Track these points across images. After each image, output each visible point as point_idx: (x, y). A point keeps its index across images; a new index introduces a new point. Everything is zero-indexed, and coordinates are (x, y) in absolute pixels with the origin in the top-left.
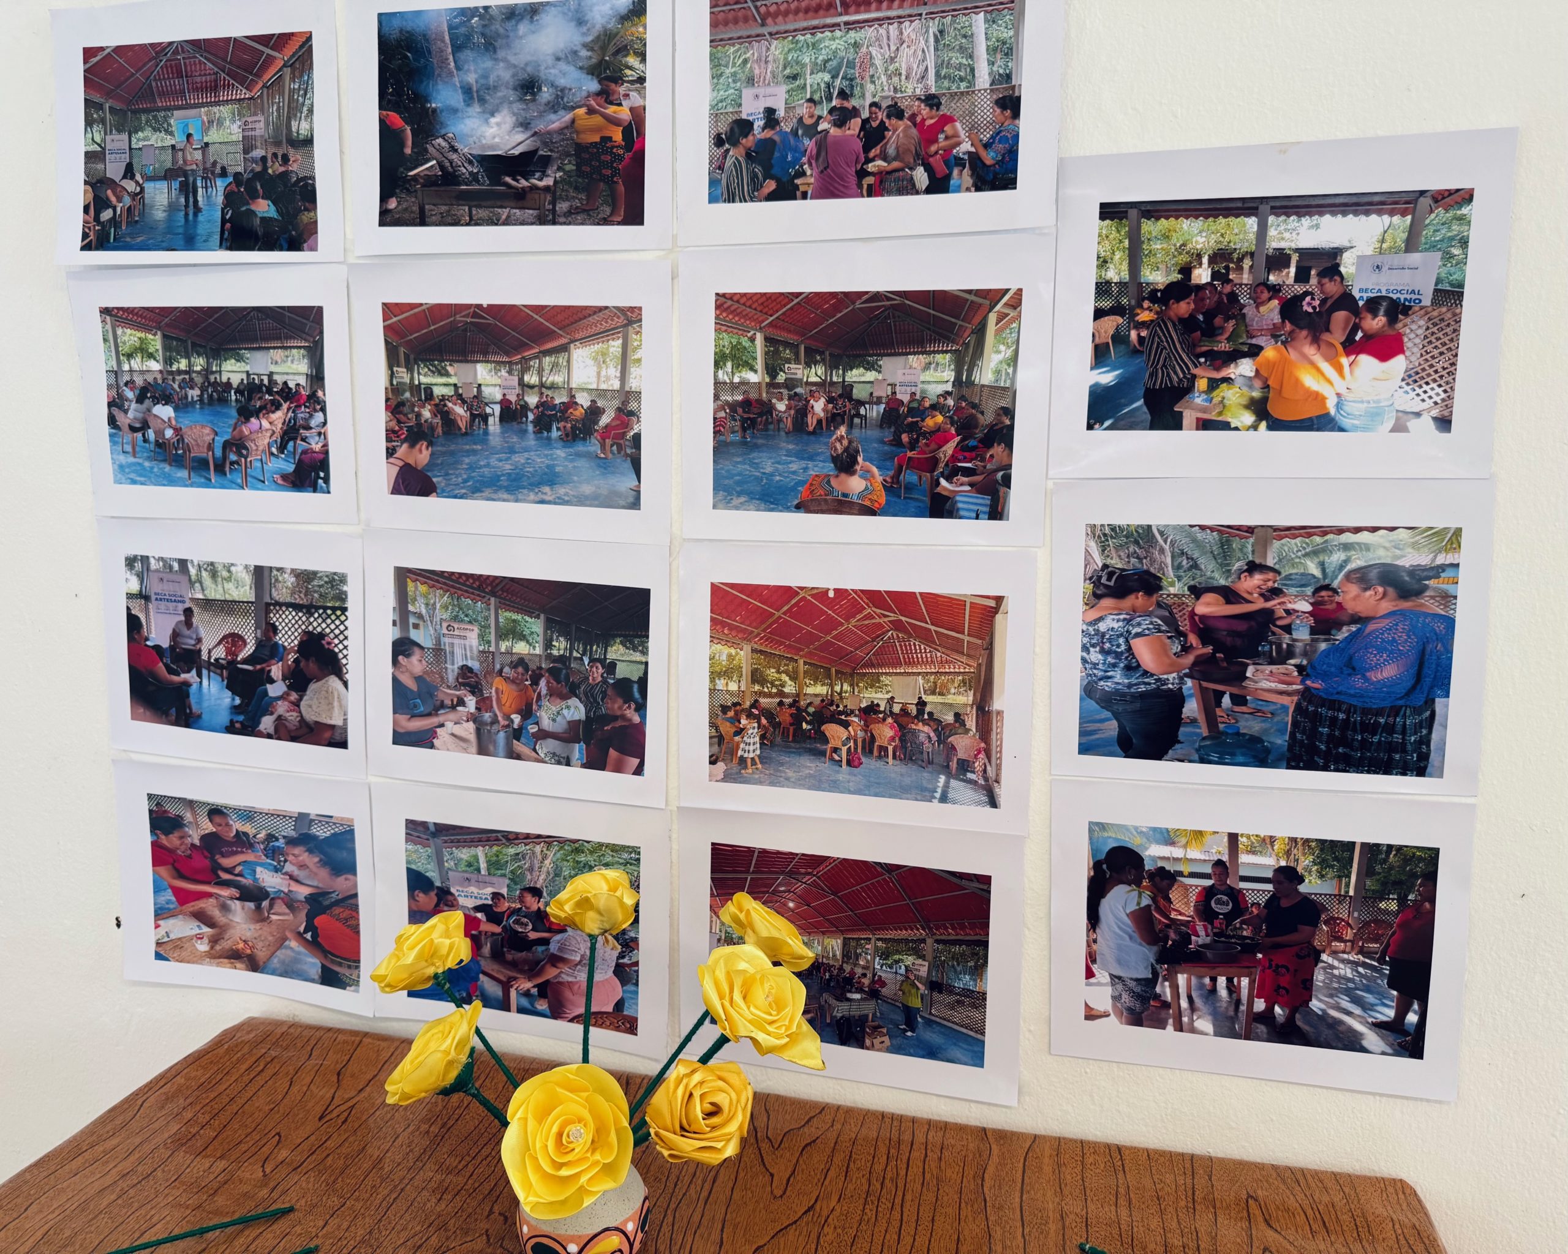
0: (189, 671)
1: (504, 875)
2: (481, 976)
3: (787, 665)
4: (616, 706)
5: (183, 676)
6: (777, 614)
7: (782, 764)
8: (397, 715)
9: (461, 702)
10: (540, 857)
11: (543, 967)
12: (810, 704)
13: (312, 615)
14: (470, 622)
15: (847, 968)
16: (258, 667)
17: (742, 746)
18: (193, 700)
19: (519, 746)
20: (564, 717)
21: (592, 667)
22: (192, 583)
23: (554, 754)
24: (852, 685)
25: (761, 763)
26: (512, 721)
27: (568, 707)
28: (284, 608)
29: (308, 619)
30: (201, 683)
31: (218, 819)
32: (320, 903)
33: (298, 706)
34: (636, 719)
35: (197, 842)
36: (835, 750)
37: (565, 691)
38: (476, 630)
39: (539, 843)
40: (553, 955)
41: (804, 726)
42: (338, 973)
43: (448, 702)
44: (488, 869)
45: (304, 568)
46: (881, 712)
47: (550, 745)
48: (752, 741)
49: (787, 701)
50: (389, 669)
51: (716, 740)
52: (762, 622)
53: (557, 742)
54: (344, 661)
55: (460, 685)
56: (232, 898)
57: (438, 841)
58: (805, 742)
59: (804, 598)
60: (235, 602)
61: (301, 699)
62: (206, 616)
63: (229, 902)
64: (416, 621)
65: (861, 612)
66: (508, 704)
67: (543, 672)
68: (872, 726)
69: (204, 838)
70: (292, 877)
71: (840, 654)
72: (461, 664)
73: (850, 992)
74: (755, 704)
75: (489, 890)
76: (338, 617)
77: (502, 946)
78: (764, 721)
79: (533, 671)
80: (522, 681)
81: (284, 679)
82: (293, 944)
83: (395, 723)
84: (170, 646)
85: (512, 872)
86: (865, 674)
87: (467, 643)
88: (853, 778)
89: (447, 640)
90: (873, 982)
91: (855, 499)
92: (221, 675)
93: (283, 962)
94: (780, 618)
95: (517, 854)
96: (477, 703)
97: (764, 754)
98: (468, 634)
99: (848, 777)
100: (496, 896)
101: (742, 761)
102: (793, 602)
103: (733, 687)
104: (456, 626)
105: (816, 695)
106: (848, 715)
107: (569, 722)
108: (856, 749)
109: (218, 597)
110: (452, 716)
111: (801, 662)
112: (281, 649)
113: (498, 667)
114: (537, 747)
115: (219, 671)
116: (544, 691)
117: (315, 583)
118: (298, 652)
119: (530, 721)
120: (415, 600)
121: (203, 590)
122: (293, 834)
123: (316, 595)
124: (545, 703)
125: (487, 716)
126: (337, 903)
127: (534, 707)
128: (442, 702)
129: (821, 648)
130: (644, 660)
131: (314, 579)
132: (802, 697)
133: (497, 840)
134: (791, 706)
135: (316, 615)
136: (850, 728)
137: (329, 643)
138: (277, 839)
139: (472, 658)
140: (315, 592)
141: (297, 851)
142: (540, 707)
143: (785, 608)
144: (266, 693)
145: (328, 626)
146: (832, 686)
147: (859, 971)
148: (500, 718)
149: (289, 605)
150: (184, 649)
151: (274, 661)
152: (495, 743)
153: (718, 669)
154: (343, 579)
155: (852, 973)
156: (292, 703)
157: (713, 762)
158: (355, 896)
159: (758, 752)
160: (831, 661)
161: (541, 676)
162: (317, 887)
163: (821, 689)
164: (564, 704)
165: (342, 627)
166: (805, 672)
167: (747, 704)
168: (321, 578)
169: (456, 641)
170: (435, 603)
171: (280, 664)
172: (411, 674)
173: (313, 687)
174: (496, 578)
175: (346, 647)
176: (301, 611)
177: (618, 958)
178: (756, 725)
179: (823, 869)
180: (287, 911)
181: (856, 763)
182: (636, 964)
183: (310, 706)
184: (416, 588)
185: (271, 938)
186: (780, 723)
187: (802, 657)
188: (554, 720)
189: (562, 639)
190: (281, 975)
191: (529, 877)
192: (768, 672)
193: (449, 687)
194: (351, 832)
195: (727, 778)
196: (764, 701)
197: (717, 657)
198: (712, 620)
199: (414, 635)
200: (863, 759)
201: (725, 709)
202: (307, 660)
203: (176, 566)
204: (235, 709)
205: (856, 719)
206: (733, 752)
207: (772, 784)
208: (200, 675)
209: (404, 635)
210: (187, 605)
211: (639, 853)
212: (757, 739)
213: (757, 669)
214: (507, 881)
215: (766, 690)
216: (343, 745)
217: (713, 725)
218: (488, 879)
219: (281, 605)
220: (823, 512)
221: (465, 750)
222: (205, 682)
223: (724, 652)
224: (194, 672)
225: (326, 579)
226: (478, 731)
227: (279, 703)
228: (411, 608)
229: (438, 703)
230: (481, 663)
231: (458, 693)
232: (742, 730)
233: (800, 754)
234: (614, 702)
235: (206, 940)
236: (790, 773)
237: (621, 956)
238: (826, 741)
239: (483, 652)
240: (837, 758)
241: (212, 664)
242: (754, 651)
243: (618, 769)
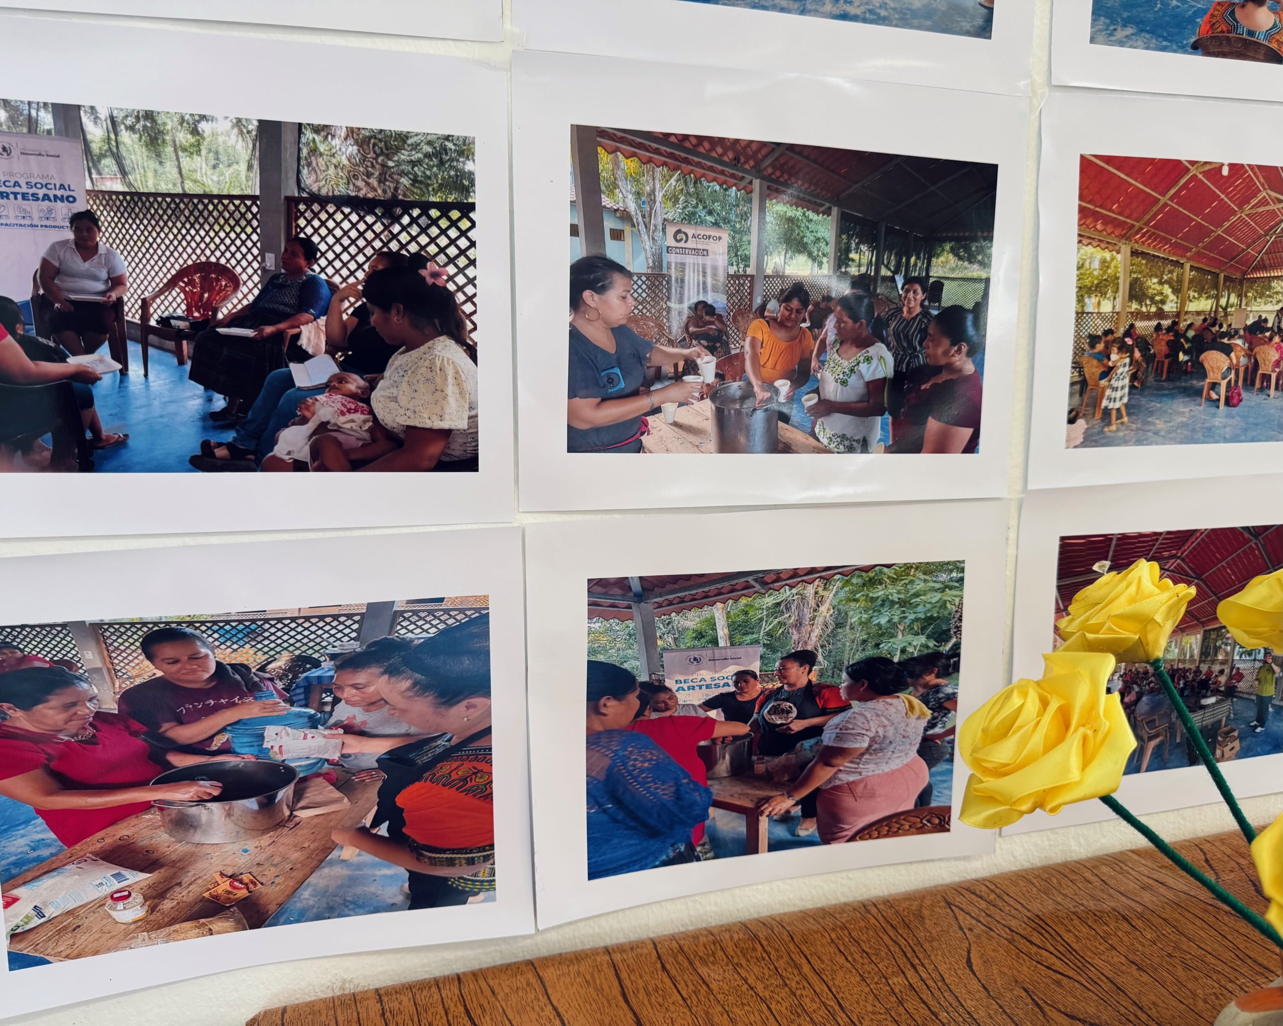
0: (90, 349)
1: (757, 642)
2: (712, 811)
3: (1171, 272)
4: (940, 351)
5: (75, 362)
6: (1163, 200)
7: (1152, 413)
8: (577, 400)
9: (691, 367)
10: (812, 603)
11: (812, 770)
12: (1190, 326)
13: (397, 219)
14: (716, 224)
15: (1204, 668)
16: (269, 330)
17: (1108, 392)
18: (103, 410)
19: (786, 431)
20: (861, 376)
21: (907, 291)
22: (92, 159)
23: (843, 437)
24: (1240, 296)
25: (1129, 414)
26: (776, 391)
27: (868, 360)
28: (331, 208)
29: (386, 227)
30: (124, 372)
31: (168, 651)
32: (412, 763)
33: (367, 401)
34: (969, 368)
35: (111, 706)
36: (1214, 386)
37: (867, 332)
38: (726, 237)
39: (810, 582)
40: (828, 748)
41: (1182, 357)
42: (446, 879)
43: (668, 369)
44: (731, 637)
45: (376, 125)
46: (1268, 329)
47: (839, 423)
48: (1120, 384)
49: (1166, 323)
50: (564, 316)
51: (1077, 387)
52: (1145, 213)
53: (847, 418)
54: (468, 308)
55: (690, 337)
56: (201, 801)
57: (647, 607)
58: (1179, 379)
59: (1194, 177)
60: (211, 197)
61: (372, 388)
62: (134, 229)
63: (194, 810)
64: (618, 226)
65: (1254, 195)
66: (770, 364)
67: (832, 305)
68: (1257, 349)
69: (128, 698)
70: (349, 729)
71: (1231, 253)
72: (694, 300)
73: (1205, 697)
74: (1129, 332)
75: (733, 669)
76: (454, 224)
77: (750, 753)
78: (1137, 354)
79: (817, 304)
80: (797, 322)
81: (331, 350)
82: (349, 853)
83: (572, 414)
84: (35, 298)
85: (769, 634)
86: (1255, 280)
87: (708, 261)
88: (1230, 421)
89: (673, 258)
90: (1231, 677)
91: (1262, 40)
92: (178, 353)
93: (324, 893)
94: (1166, 205)
95: (778, 604)
96: (718, 366)
97: (1133, 402)
98: (711, 246)
99: (1225, 420)
100: (743, 677)
101: (1107, 412)
102: (1183, 181)
103: (1107, 307)
104: (690, 232)
105: (1198, 313)
106: (1231, 337)
107: (868, 384)
108: (1237, 381)
109: (164, 188)
110: (676, 392)
111: (1187, 267)
112: (325, 291)
113: (758, 301)
114: (817, 430)
115: (171, 344)
116: (831, 337)
117: (404, 156)
118: (364, 293)
119: (805, 389)
120: (613, 186)
121: (124, 173)
122: (356, 646)
123: (405, 181)
124: (832, 355)
125: (735, 387)
126: (448, 754)
127: (814, 364)
128: (659, 369)
129: (1210, 247)
130: (984, 275)
131: (398, 149)
132: (1183, 317)
133: (748, 586)
134: (1169, 329)
135: (406, 220)
136: (1233, 355)
137: (435, 275)
138: (316, 664)
139: (715, 289)
140: (403, 174)
141: (361, 677)
142: (823, 363)
143: (1172, 192)
144: (289, 380)
145: (433, 240)
146: (1217, 298)
147: (1217, 668)
148: (756, 389)
149: (341, 201)
150: (76, 304)
151: (306, 316)
152: (748, 430)
153: (1087, 282)
154: (465, 149)
155: (1210, 672)
156: (353, 396)
157: (1071, 421)
158: (488, 731)
159: (1125, 400)
160: (1220, 264)
161: (830, 311)
162: (408, 735)
163: (1204, 304)
164: (861, 355)
165: (463, 243)
166: (1191, 281)
167: (1122, 330)
168: (415, 147)
169: (690, 260)
170: (653, 191)
171: (322, 320)
172: (606, 322)
173: (398, 361)
174: (763, 144)
175: (471, 281)
176: (371, 212)
177: (926, 730)
178: (1127, 360)
179: (1188, 548)
180: (337, 794)
181: (1235, 401)
182: (952, 731)
183: (395, 399)
184: (616, 164)
185: (296, 855)
186: (1154, 356)
187: (1189, 259)
188: (844, 383)
189: (864, 248)
190: (319, 917)
191: (795, 637)
192: (1149, 283)
193: (671, 343)
194: (483, 620)
195: (1090, 440)
196: (1140, 325)
197: (1087, 265)
198: (1082, 210)
199: (613, 251)
200: (1244, 395)
201: (1094, 340)
202: (386, 308)
203: (47, 120)
204: (214, 420)
205: (1239, 342)
206: (1095, 402)
207: (1139, 442)
208: (120, 355)
209: (594, 252)
210: (81, 206)
211: (962, 570)
212: (1127, 381)
213: (1136, 280)
214: (761, 650)
215: (1144, 309)
216: (470, 463)
217: (1077, 366)
218: (729, 653)
219: (323, 201)
220: (1224, 55)
221: (698, 448)
222: (135, 369)
223: (1096, 255)
224: (104, 350)
225: (429, 149)
226: (721, 417)
227: (321, 398)
228: (606, 201)
229: (652, 371)
230: (730, 296)
231: (686, 351)
232: (1111, 369)
233: (1172, 396)
234: (937, 345)
235: (137, 898)
236: (1160, 425)
237: (932, 725)
238: (1203, 375)
239: (735, 276)
240: (1214, 396)
241: (153, 330)
242: (1134, 253)
243: (941, 447)
